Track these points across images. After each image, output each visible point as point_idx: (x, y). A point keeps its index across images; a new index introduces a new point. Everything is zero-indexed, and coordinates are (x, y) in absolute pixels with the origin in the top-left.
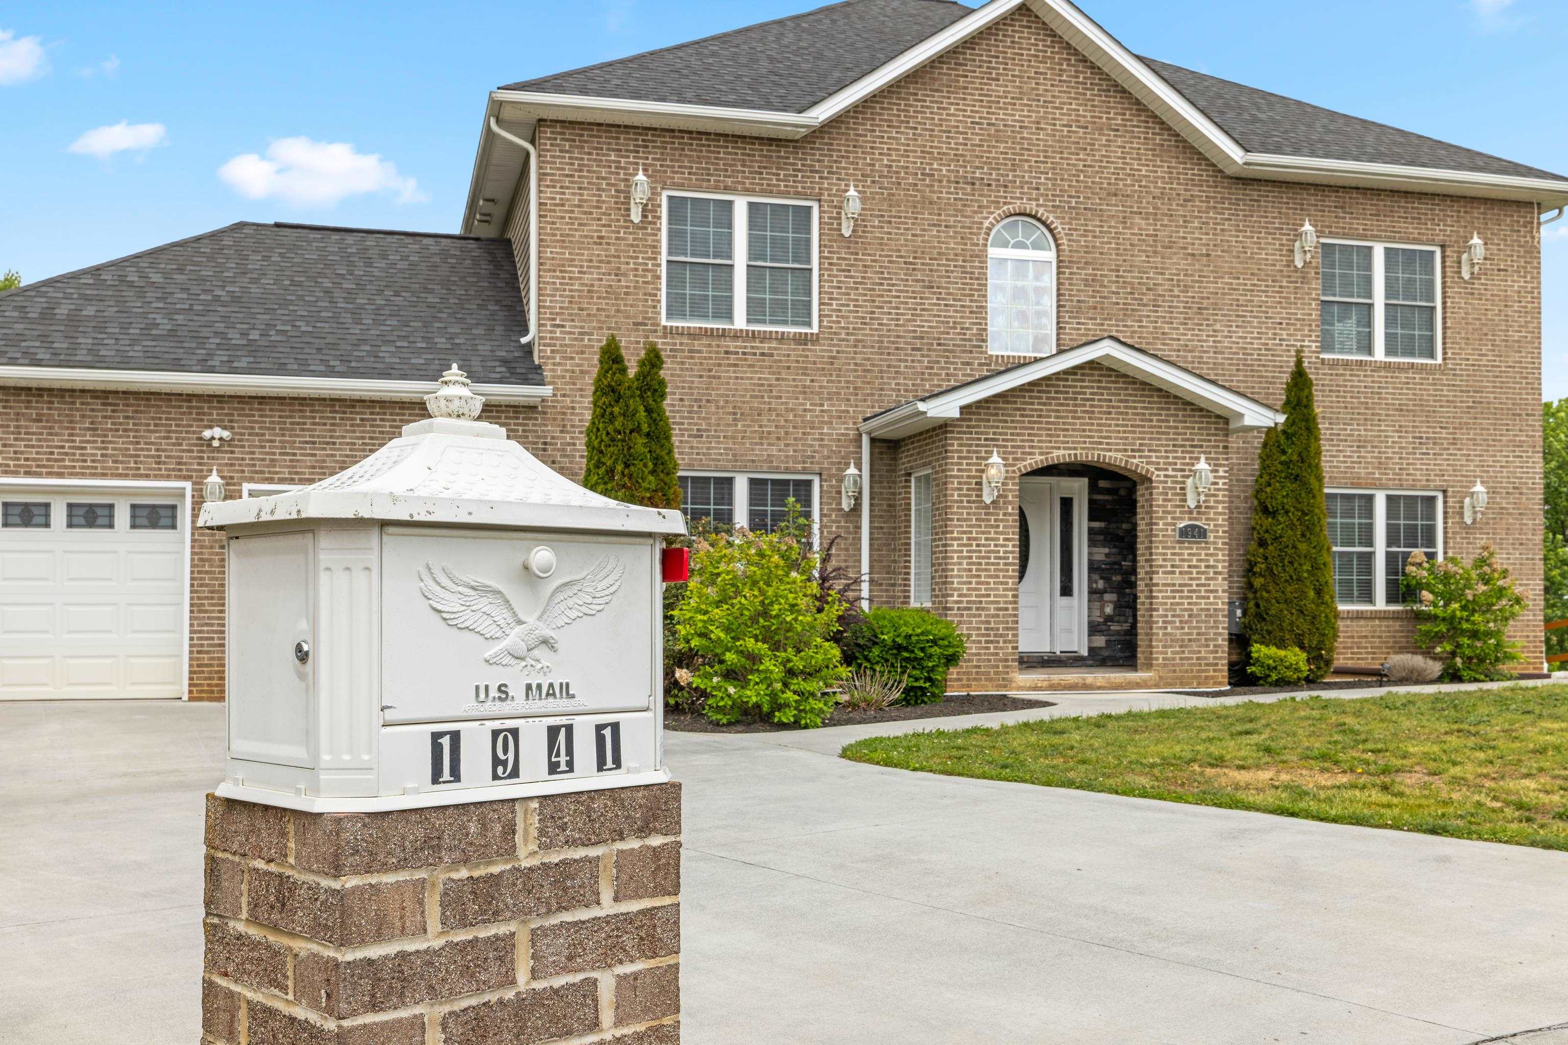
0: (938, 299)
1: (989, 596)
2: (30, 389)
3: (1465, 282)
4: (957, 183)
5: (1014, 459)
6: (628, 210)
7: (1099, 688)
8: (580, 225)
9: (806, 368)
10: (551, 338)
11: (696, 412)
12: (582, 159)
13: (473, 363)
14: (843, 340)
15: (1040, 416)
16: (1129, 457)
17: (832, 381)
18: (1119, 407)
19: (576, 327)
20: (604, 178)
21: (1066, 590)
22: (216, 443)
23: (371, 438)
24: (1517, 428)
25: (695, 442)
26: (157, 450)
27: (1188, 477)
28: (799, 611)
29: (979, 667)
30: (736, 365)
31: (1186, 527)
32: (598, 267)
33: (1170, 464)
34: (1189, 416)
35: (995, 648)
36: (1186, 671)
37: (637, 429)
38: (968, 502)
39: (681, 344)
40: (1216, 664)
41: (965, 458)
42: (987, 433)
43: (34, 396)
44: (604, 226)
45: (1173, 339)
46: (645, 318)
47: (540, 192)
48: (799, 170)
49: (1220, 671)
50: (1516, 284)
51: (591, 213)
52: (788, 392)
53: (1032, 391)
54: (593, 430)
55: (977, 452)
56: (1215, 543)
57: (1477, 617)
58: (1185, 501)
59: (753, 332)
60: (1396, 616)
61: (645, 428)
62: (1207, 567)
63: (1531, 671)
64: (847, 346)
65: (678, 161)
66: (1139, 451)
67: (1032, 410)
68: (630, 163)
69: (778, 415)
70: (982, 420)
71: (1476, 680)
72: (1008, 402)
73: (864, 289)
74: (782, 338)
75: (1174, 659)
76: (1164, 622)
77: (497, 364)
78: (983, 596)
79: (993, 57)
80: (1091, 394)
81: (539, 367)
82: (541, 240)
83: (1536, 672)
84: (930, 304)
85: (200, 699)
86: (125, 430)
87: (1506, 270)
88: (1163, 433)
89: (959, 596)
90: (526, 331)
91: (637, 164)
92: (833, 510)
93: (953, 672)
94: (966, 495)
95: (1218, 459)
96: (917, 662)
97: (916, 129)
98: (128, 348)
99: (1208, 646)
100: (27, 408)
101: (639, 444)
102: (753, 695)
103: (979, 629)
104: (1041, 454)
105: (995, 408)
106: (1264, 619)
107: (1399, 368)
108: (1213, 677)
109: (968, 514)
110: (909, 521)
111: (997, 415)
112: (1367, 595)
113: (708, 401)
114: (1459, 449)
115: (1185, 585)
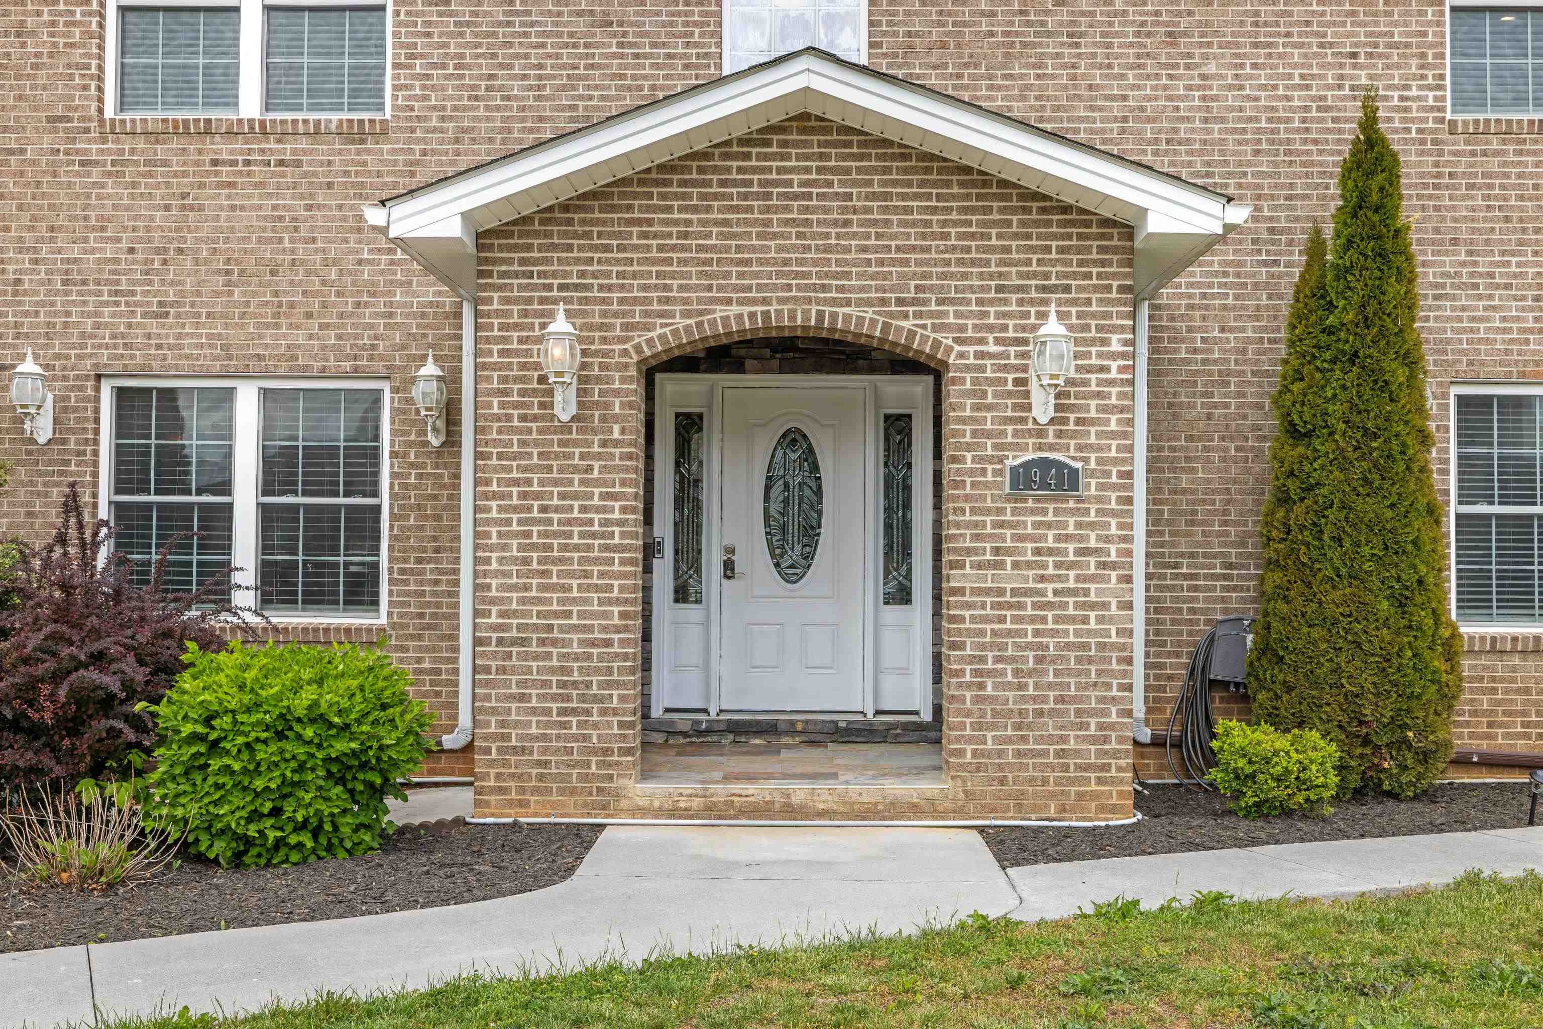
0: (621, 45)
1: (568, 614)
5: (626, 327)
7: (822, 814)
9: (363, 185)
11: (158, 272)
14: (434, 130)
15: (685, 235)
16: (891, 315)
18: (868, 210)
25: (153, 326)
27: (1029, 354)
29: (545, 764)
30: (231, 185)
31: (1026, 465)
33: (991, 328)
34: (1037, 224)
35: (582, 725)
36: (1031, 781)
38: (524, 418)
39: (133, 151)
40: (1106, 767)
41: (517, 327)
42: (566, 275)
45: (1113, 98)
46: (68, 107)
49: (1113, 781)
52: (329, 229)
53: (666, 183)
56: (1100, 500)
58: (1028, 408)
59: (273, 123)
62: (1084, 552)
64: (442, 142)
66: (915, 302)
67: (666, 222)
69: (308, 273)
70: (555, 248)
72: (613, 209)
73: (476, 35)
74: (316, 133)
75: (1000, 754)
76: (977, 673)
78: (556, 615)
80: (803, 183)
84: (604, 56)
88: (973, 263)
89: (503, 614)
92: (411, 444)
94: (517, 405)
95: (1107, 315)
99: (1084, 726)
103: (546, 684)
104: (686, 314)
105: (583, 222)
108: (1096, 796)
109: (522, 443)
111: (587, 235)
113: (180, 251)
115: (1028, 592)
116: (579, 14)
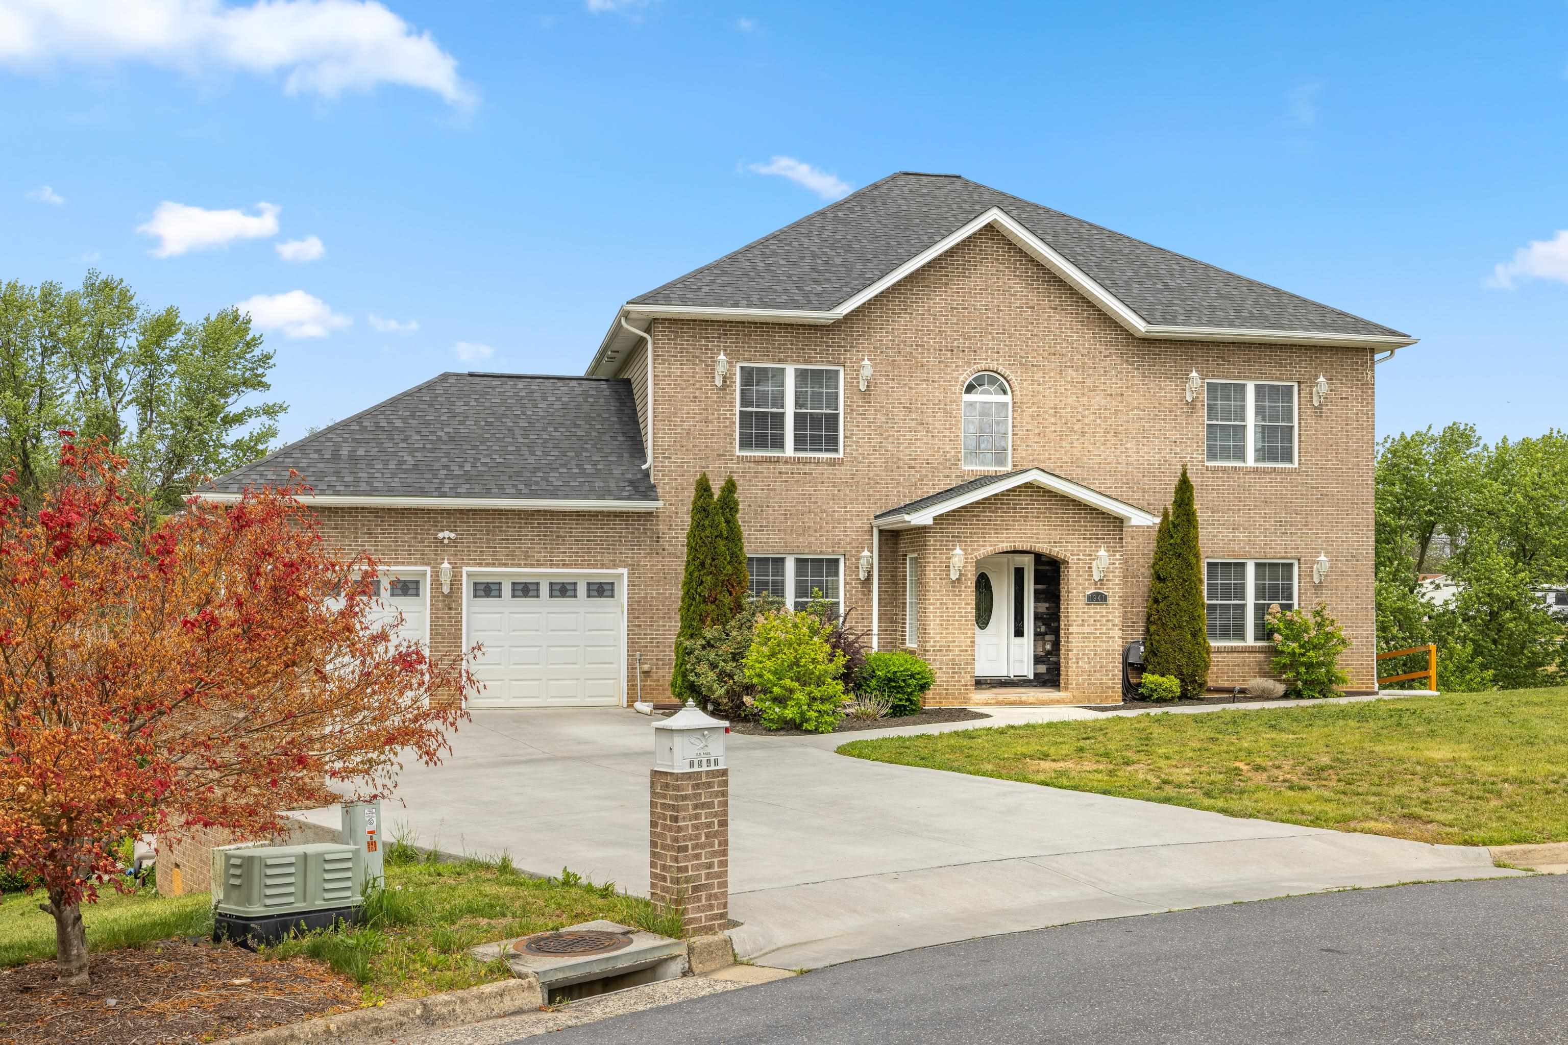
0: (927, 432)
1: (954, 642)
2: (330, 508)
3: (1316, 408)
4: (941, 350)
6: (714, 378)
7: (1031, 704)
8: (682, 389)
9: (835, 482)
10: (662, 466)
11: (759, 514)
12: (683, 344)
13: (611, 484)
14: (860, 462)
15: (990, 520)
16: (1052, 547)
17: (853, 491)
18: (1045, 513)
19: (678, 458)
20: (697, 357)
21: (1019, 633)
22: (446, 541)
23: (545, 536)
24: (1355, 513)
25: (758, 534)
26: (409, 546)
27: (1094, 559)
28: (818, 662)
29: (947, 690)
30: (786, 481)
31: (1092, 594)
32: (694, 418)
33: (1081, 551)
34: (1095, 518)
35: (959, 677)
36: (1092, 692)
37: (720, 536)
38: (940, 579)
39: (749, 468)
40: (1114, 688)
41: (938, 549)
42: (954, 533)
43: (333, 512)
44: (697, 389)
45: (1096, 456)
46: (725, 451)
47: (655, 367)
48: (830, 346)
49: (1116, 692)
50: (1354, 408)
51: (688, 381)
52: (823, 499)
53: (985, 503)
54: (691, 535)
55: (946, 545)
56: (1113, 605)
57: (1311, 653)
58: (1092, 576)
59: (798, 458)
60: (1260, 651)
61: (725, 533)
63: (1364, 690)
64: (863, 467)
65: (747, 343)
66: (1059, 542)
67: (985, 516)
68: (715, 346)
69: (815, 515)
70: (950, 524)
71: (1313, 697)
72: (968, 512)
73: (875, 427)
74: (818, 462)
75: (1083, 684)
76: (1077, 659)
77: (626, 484)
78: (951, 642)
79: (966, 261)
80: (1026, 504)
81: (654, 486)
82: (655, 400)
83: (1368, 690)
84: (921, 436)
86: (389, 534)
87: (1347, 398)
88: (1076, 530)
89: (935, 642)
90: (645, 462)
91: (719, 346)
92: (853, 579)
93: (929, 694)
94: (939, 575)
95: (1115, 547)
96: (899, 689)
97: (911, 314)
98: (390, 480)
99: (1107, 675)
100: (328, 520)
101: (721, 545)
102: (789, 713)
103: (948, 664)
104: (991, 546)
105: (962, 516)
106: (1156, 655)
107: (1265, 471)
108: (1111, 696)
109: (941, 587)
110: (906, 587)
111: (960, 520)
112: (1240, 633)
113: (768, 506)
114: (1310, 529)
115: (1091, 633)
116: (913, 420)
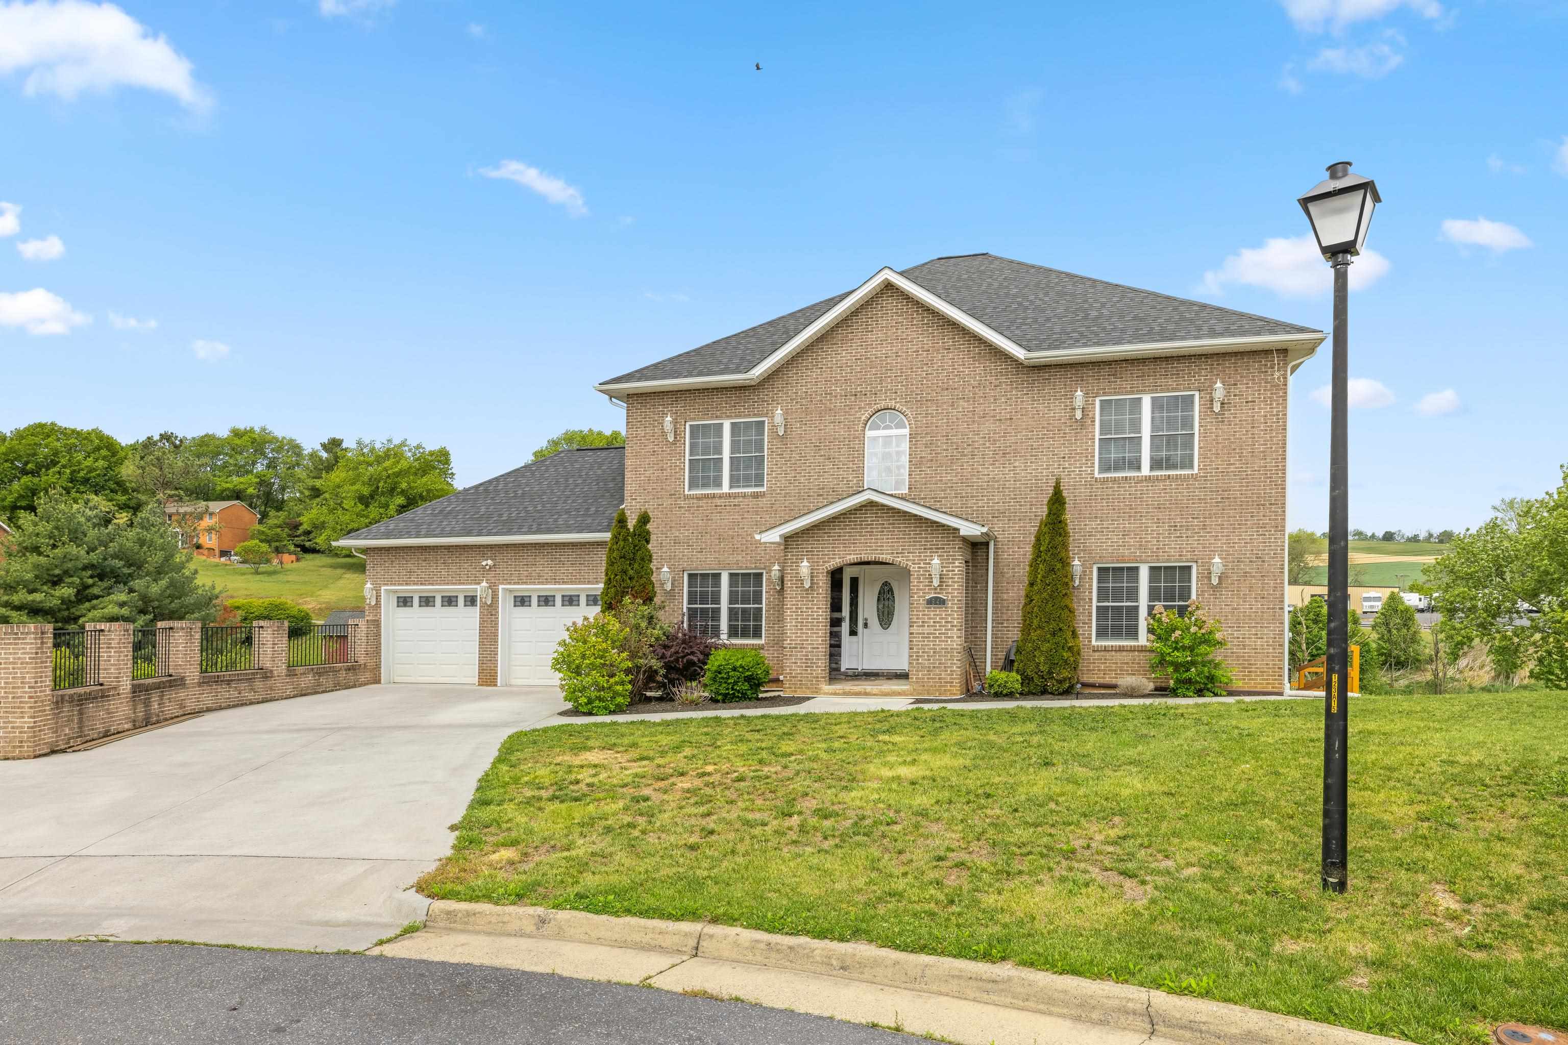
0: (833, 465)
1: (807, 640)
3: (1216, 414)
4: (846, 396)
5: (824, 562)
6: (667, 435)
8: (645, 446)
9: (758, 511)
12: (646, 412)
13: (596, 521)
14: (779, 494)
15: (839, 536)
16: (895, 557)
17: (773, 517)
19: (642, 499)
22: (487, 567)
24: (1261, 514)
25: (699, 555)
26: (468, 571)
27: (932, 567)
30: (721, 513)
31: (932, 598)
32: (653, 467)
33: (921, 560)
35: (811, 670)
38: (796, 587)
39: (693, 503)
40: (952, 682)
44: (656, 445)
45: (985, 475)
46: (675, 491)
48: (755, 402)
49: (955, 686)
50: (1262, 410)
52: (748, 525)
56: (952, 608)
58: (932, 582)
59: (732, 493)
60: (1153, 650)
62: (946, 622)
63: (1270, 689)
64: (782, 497)
66: (902, 553)
67: (834, 533)
68: (660, 411)
69: (742, 538)
71: (1188, 696)
73: (791, 464)
74: (744, 496)
75: (924, 679)
76: (917, 656)
77: (606, 520)
78: (804, 640)
83: (1278, 690)
84: (829, 469)
85: (482, 685)
87: (1254, 402)
88: (917, 542)
89: (791, 640)
90: (621, 503)
91: (665, 411)
95: (953, 556)
97: (820, 368)
98: (457, 526)
104: (840, 558)
107: (1157, 479)
109: (796, 594)
111: (813, 537)
112: (1133, 633)
113: (706, 533)
114: (1209, 533)
115: (931, 634)
116: (821, 456)
